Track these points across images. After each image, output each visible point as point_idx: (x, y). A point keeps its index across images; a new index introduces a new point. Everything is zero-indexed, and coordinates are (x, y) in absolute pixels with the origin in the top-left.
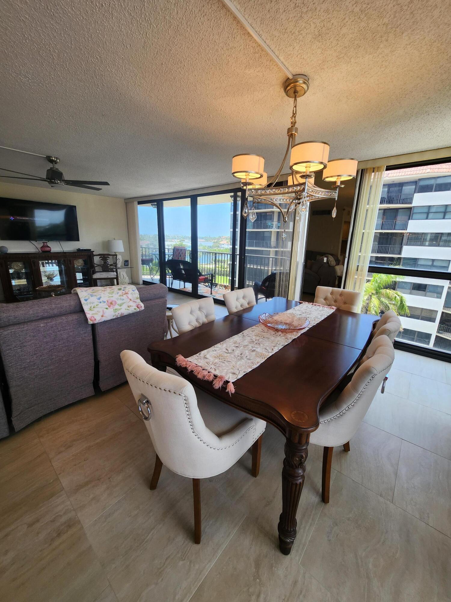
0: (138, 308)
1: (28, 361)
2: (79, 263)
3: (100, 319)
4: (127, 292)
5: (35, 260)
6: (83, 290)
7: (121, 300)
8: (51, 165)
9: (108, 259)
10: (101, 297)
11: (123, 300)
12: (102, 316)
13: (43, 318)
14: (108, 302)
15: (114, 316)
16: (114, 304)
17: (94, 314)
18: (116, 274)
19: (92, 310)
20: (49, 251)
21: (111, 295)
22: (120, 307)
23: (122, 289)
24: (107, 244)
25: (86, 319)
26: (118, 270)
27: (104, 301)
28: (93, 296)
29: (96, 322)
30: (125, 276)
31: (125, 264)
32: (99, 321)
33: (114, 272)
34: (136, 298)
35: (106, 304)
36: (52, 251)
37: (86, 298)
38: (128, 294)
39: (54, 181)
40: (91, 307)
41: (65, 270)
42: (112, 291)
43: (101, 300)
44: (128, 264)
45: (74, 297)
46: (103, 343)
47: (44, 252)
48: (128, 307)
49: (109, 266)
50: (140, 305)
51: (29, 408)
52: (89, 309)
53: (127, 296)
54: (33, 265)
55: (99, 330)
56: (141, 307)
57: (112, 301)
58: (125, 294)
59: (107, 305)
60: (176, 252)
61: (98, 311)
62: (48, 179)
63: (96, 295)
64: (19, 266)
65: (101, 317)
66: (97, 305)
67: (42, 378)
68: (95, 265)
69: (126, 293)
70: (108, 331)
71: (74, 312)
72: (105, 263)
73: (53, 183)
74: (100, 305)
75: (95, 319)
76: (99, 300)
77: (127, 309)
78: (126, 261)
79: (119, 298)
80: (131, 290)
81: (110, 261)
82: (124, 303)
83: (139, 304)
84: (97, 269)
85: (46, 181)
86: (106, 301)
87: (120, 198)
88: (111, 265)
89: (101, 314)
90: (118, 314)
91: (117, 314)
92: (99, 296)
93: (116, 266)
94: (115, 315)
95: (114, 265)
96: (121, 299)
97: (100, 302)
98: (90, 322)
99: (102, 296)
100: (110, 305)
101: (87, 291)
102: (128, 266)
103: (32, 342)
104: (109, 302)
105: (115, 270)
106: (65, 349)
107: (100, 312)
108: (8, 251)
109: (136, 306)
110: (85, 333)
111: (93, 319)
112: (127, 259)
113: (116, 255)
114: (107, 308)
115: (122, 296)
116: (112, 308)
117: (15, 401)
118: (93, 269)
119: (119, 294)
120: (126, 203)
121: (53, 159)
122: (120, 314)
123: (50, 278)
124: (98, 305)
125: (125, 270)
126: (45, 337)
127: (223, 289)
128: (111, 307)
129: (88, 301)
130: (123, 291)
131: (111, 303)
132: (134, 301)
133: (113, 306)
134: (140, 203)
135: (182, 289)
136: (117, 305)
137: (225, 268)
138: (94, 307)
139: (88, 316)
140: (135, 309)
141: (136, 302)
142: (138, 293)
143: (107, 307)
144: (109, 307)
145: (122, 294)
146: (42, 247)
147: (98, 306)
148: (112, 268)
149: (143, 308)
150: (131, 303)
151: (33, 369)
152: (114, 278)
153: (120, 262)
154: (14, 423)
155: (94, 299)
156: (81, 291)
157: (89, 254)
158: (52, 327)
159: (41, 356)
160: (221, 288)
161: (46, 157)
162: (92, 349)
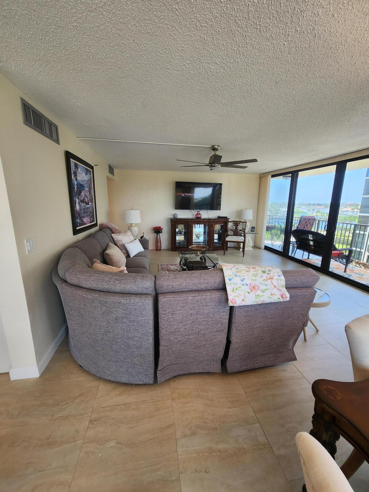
0: (282, 297)
1: (175, 327)
2: (217, 227)
3: (241, 303)
4: (271, 276)
5: (191, 224)
6: (228, 268)
7: (265, 286)
8: (213, 153)
9: (239, 225)
10: (244, 279)
11: (267, 285)
12: (243, 300)
13: (192, 291)
14: (250, 285)
15: (254, 302)
16: (256, 289)
17: (235, 296)
18: (244, 239)
19: (235, 291)
20: (200, 218)
21: (254, 278)
22: (262, 294)
23: (267, 271)
24: (240, 213)
25: (227, 299)
26: (246, 235)
27: (247, 283)
28: (237, 276)
29: (235, 305)
30: (250, 240)
31: (251, 230)
32: (239, 304)
33: (241, 236)
34: (282, 286)
35: (248, 287)
36: (202, 217)
37: (230, 278)
38: (273, 279)
39: (213, 164)
40: (233, 288)
41: (208, 232)
42: (255, 273)
43: (244, 283)
44: (254, 230)
45: (220, 274)
46: (237, 325)
47: (197, 218)
48: (271, 295)
49: (239, 231)
50: (286, 295)
51: (170, 365)
52: (232, 291)
53: (271, 281)
54: (189, 227)
55: (236, 313)
56: (286, 297)
57: (255, 285)
58: (269, 279)
59: (250, 289)
60: (303, 221)
61: (240, 294)
62: (210, 164)
63: (239, 276)
64: (182, 227)
65: (241, 301)
66: (239, 287)
67: (183, 344)
68: (229, 230)
69: (271, 278)
70: (245, 314)
71: (217, 289)
72: (236, 228)
73: (213, 166)
74: (243, 287)
75: (236, 302)
76: (242, 282)
77: (270, 298)
78: (253, 228)
79: (263, 282)
80: (276, 274)
81: (240, 227)
82: (267, 289)
83: (284, 294)
84: (229, 233)
85: (208, 165)
86: (248, 283)
87: (256, 174)
88: (240, 230)
89: (242, 297)
90: (260, 300)
91: (258, 300)
92: (242, 278)
93: (244, 232)
94: (256, 302)
95: (242, 230)
96: (264, 284)
97: (243, 285)
98: (231, 304)
99: (246, 278)
100: (252, 289)
101: (231, 270)
102: (254, 232)
103: (181, 311)
104: (252, 285)
105: (243, 235)
106: (204, 323)
107: (241, 295)
108: (178, 217)
109: (281, 295)
110: (223, 312)
111: (234, 301)
112: (254, 225)
113: (246, 222)
114: (249, 293)
115: (266, 281)
116: (254, 294)
117: (161, 358)
118: (226, 233)
119: (263, 278)
120: (260, 178)
121: (216, 147)
122: (261, 301)
123: (198, 237)
124: (241, 287)
125: (251, 235)
126: (191, 309)
127: (361, 267)
128: (253, 292)
129: (232, 281)
130: (268, 276)
131: (254, 287)
132: (278, 289)
133: (255, 291)
134: (273, 176)
135: (306, 259)
136: (259, 290)
137: (347, 237)
138: (236, 289)
139: (230, 297)
140: (279, 299)
141: (281, 290)
142: (284, 279)
143: (249, 291)
144: (251, 291)
145: (267, 278)
146: (196, 214)
147: (240, 289)
148: (240, 233)
149: (288, 299)
150: (275, 291)
151: (178, 335)
152: (242, 242)
153: (248, 228)
154: (158, 375)
155: (237, 280)
156: (226, 268)
157: (226, 220)
158: (198, 301)
159: (185, 325)
160: (358, 266)
161: (211, 146)
162: (227, 328)
